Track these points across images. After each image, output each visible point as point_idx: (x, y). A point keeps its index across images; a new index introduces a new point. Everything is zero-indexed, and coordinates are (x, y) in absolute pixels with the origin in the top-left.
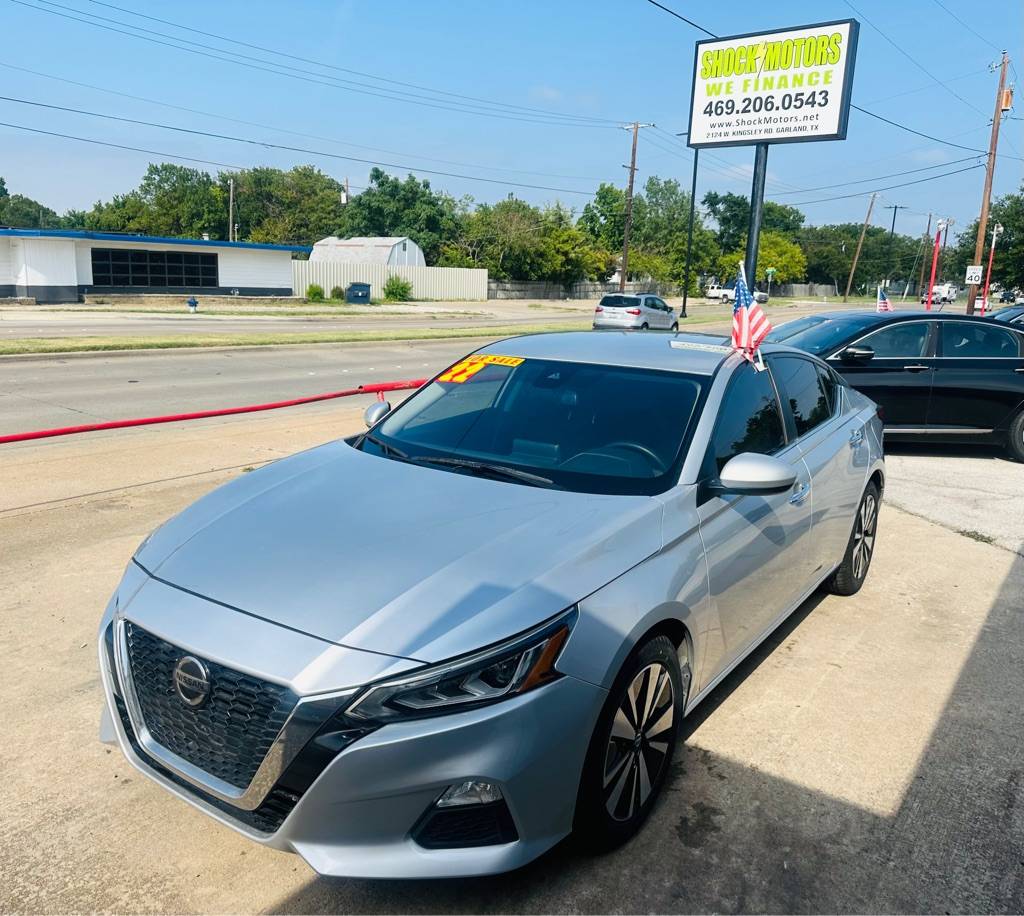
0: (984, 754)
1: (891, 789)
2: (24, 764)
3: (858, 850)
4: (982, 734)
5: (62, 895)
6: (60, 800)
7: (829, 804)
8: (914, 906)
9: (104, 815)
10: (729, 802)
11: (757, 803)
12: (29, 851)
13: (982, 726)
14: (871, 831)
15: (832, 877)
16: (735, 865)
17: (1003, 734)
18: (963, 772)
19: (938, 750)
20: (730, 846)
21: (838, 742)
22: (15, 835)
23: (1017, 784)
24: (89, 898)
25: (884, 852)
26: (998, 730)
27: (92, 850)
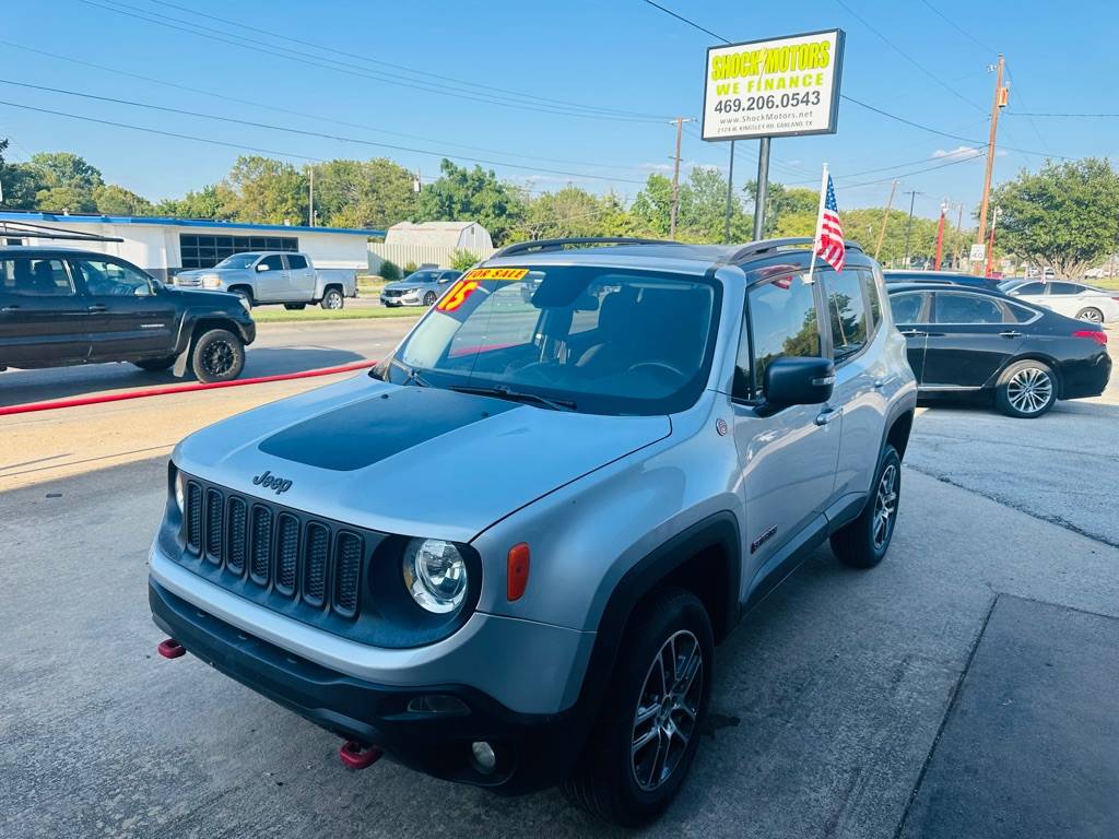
0: (888, 642)
2: (73, 668)
4: (890, 627)
5: (96, 764)
6: (102, 695)
8: (799, 756)
9: (138, 705)
12: (71, 733)
13: (892, 621)
14: (779, 701)
15: (738, 736)
17: (908, 627)
18: (866, 656)
22: (60, 722)
23: (908, 664)
24: (117, 767)
25: (786, 717)
26: (905, 625)
27: (125, 732)
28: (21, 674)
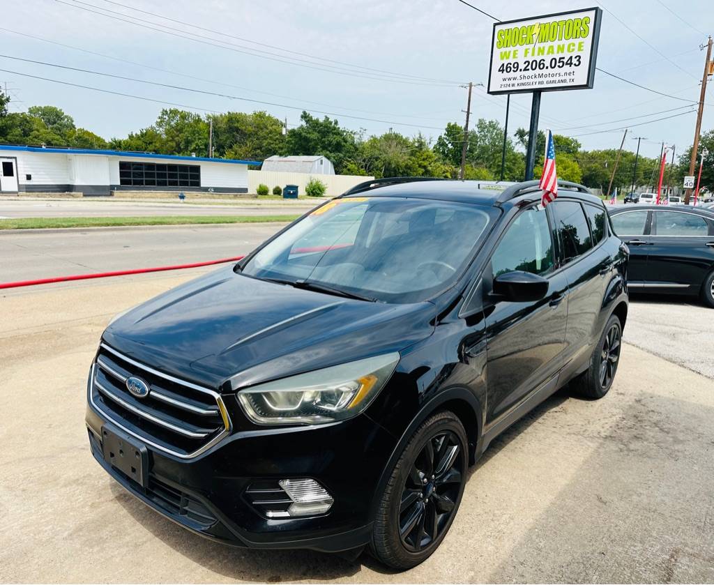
0: (654, 534)
1: (578, 563)
4: (655, 516)
7: (527, 576)
11: (472, 574)
13: (656, 510)
17: (670, 516)
18: (635, 549)
19: (619, 530)
21: (544, 521)
23: (676, 560)
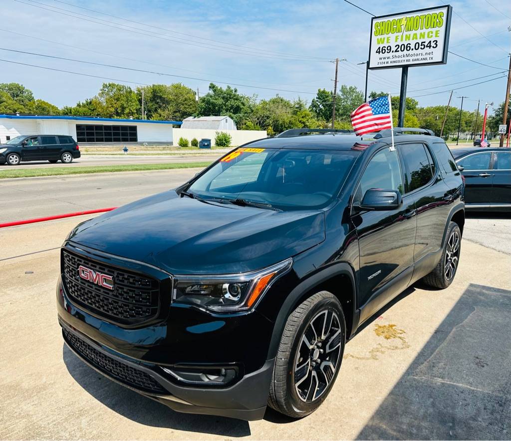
1: (498, 391)
2: (57, 386)
3: (487, 424)
6: (77, 406)
9: (100, 413)
10: (417, 399)
11: (432, 400)
12: (63, 434)
14: (492, 413)
16: (425, 433)
20: (421, 423)
21: (468, 366)
22: (55, 425)
25: (500, 425)
27: (95, 432)
28: (27, 391)
